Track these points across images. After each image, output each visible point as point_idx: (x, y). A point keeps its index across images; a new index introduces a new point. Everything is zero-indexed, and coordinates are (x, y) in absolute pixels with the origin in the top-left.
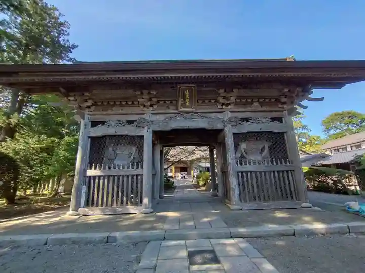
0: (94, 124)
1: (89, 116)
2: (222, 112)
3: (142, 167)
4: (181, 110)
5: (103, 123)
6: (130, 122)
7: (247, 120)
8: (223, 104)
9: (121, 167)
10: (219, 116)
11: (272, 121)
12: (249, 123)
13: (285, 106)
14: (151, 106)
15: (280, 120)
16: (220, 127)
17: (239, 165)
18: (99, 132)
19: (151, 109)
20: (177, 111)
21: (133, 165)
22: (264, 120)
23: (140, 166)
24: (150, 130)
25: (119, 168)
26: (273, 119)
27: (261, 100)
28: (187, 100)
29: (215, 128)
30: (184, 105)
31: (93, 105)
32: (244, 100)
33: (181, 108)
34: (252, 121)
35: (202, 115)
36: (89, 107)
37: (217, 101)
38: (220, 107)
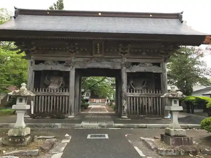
0: (37, 62)
1: (34, 57)
2: (121, 58)
3: (68, 91)
4: (94, 56)
5: (43, 62)
6: (61, 62)
7: (137, 64)
8: (122, 53)
9: (55, 90)
10: (119, 60)
11: (153, 65)
12: (138, 66)
13: (163, 55)
14: (75, 52)
15: (158, 65)
16: (118, 67)
17: (129, 92)
18: (41, 67)
19: (74, 54)
20: (91, 56)
21: (63, 90)
22: (148, 65)
23: (67, 90)
24: (74, 68)
25: (54, 91)
26: (154, 64)
27: (148, 51)
28: (98, 50)
29: (116, 68)
30: (96, 53)
31: (36, 49)
32: (136, 50)
33: (94, 55)
34: (140, 65)
35: (108, 60)
36: (33, 51)
37: (118, 50)
38: (120, 54)
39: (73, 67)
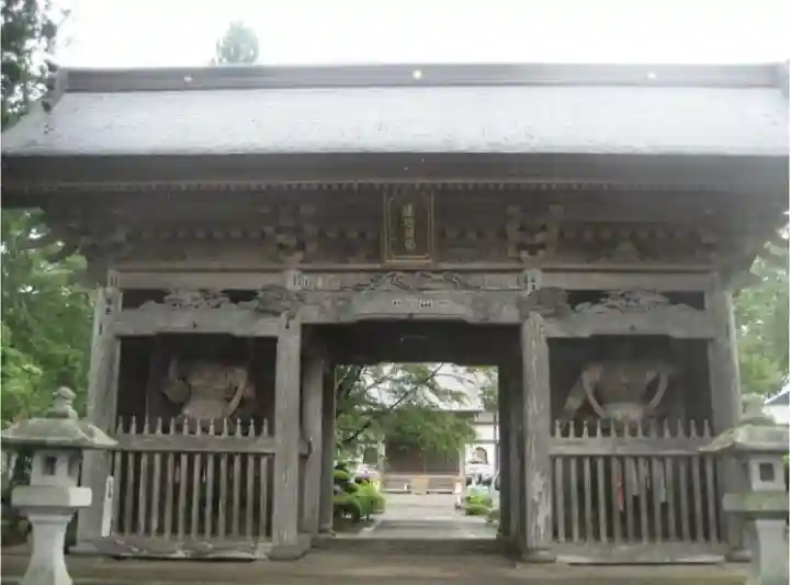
0: (133, 299)
1: (120, 275)
2: (519, 271)
3: (271, 432)
4: (388, 261)
5: (158, 296)
6: (238, 297)
7: (594, 297)
8: (521, 246)
9: (212, 428)
11: (674, 302)
12: (598, 308)
13: (713, 256)
14: (301, 247)
15: (696, 300)
16: (507, 315)
17: (558, 435)
18: (152, 321)
19: (299, 256)
20: (378, 266)
21: (245, 425)
22: (644, 300)
23: (265, 429)
24: (296, 324)
25: (205, 431)
26: (675, 298)
28: (410, 233)
29: (493, 320)
30: (400, 249)
31: (129, 239)
33: (390, 257)
34: (610, 302)
35: (456, 279)
36: (117, 246)
37: (502, 235)
38: (511, 252)
39: (291, 317)
